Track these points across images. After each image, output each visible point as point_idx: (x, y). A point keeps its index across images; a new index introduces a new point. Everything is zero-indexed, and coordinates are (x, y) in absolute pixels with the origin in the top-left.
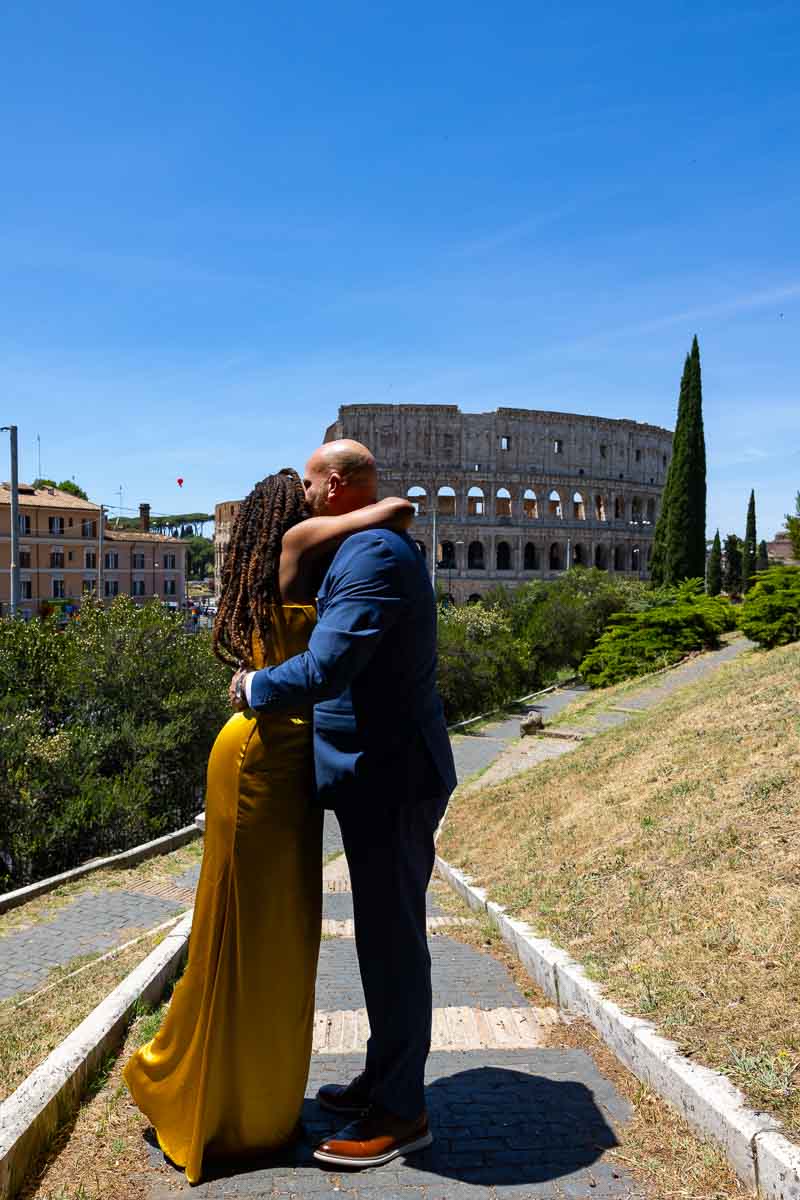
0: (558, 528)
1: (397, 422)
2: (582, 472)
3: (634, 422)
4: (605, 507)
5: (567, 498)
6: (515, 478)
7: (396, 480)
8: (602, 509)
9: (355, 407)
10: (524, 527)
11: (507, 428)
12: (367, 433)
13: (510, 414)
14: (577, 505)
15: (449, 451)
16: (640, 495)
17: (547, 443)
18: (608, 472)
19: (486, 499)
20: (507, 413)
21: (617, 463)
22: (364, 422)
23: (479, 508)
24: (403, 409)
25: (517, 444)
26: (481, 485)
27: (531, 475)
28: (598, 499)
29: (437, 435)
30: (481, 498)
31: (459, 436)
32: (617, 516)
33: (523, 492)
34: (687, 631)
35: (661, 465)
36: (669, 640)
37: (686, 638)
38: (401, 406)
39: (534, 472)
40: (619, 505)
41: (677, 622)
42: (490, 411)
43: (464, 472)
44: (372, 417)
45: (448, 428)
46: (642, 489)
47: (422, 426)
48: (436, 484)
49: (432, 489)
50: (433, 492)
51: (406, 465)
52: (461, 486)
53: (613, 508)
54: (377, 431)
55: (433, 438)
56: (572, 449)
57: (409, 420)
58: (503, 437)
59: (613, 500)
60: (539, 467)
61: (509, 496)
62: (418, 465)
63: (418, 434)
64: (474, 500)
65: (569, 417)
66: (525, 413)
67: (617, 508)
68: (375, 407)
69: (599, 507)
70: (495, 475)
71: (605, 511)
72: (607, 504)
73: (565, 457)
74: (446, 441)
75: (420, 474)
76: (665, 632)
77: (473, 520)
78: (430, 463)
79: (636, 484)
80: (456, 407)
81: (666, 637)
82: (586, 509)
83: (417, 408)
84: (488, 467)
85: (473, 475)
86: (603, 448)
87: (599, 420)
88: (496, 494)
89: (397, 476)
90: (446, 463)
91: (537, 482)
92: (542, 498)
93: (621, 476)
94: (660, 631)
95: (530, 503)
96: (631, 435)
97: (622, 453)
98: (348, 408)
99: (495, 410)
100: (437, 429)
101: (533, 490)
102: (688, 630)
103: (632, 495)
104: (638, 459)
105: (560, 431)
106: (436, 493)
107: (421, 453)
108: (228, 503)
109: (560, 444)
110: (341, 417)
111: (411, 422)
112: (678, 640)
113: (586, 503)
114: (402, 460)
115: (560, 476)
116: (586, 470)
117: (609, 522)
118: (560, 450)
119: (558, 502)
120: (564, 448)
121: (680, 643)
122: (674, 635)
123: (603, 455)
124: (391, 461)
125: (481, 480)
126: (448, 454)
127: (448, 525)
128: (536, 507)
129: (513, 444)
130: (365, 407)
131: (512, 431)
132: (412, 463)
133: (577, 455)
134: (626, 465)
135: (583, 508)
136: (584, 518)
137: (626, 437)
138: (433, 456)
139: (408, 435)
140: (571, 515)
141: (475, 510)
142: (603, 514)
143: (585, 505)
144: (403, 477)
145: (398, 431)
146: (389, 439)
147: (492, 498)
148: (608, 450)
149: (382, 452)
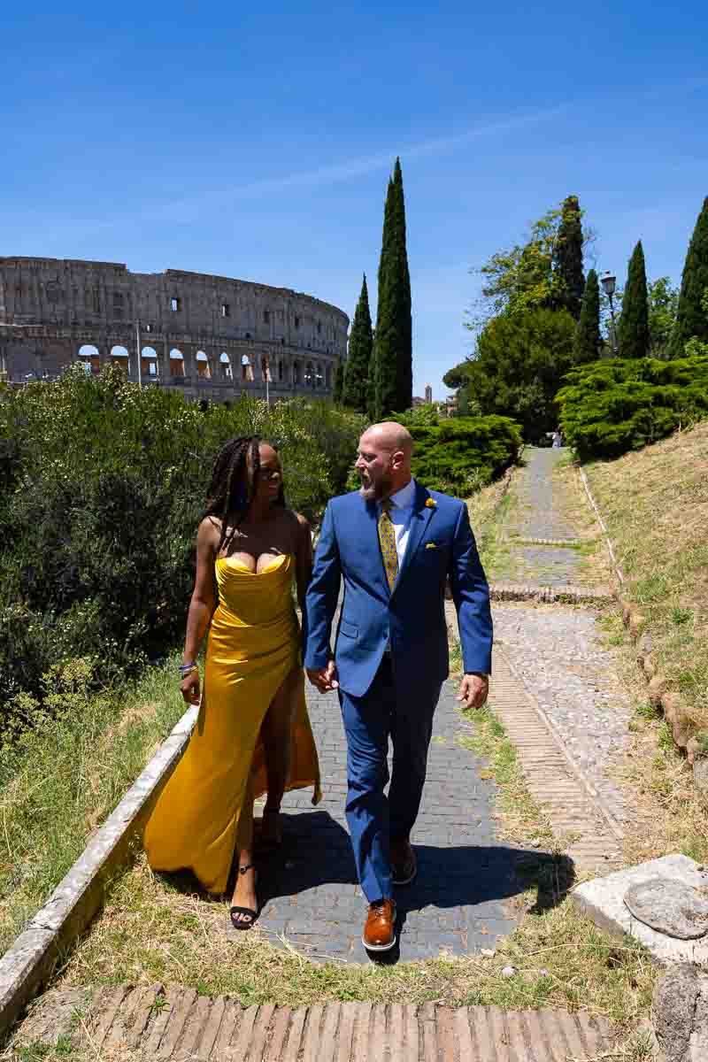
0: (228, 387)
1: (62, 278)
2: (248, 335)
3: (292, 291)
4: (270, 370)
5: (236, 360)
6: (187, 339)
7: (66, 338)
8: (267, 371)
10: (198, 386)
11: (176, 290)
12: (31, 289)
13: (178, 276)
14: (245, 367)
15: (119, 310)
16: (300, 359)
17: (215, 307)
18: (271, 336)
19: (159, 359)
20: (175, 275)
21: (280, 327)
22: (26, 276)
23: (153, 368)
24: (68, 265)
25: (187, 306)
26: (154, 345)
27: (202, 337)
28: (264, 361)
29: (105, 292)
30: (154, 358)
31: (129, 295)
32: (281, 377)
33: (195, 354)
35: (316, 331)
36: (477, 455)
38: (65, 261)
39: (204, 334)
40: (282, 368)
42: (159, 272)
43: (136, 332)
44: (34, 271)
45: (117, 287)
46: (301, 353)
47: (90, 284)
48: (109, 343)
49: (105, 348)
50: (106, 352)
51: (75, 323)
52: (133, 346)
53: (277, 369)
54: (41, 285)
55: (102, 296)
56: (238, 314)
57: (75, 277)
58: (173, 299)
59: (277, 362)
60: (209, 328)
61: (181, 357)
62: (88, 324)
63: (86, 292)
64: (146, 361)
65: (235, 282)
66: (193, 276)
67: (281, 370)
69: (265, 368)
70: (167, 336)
71: (270, 373)
72: (272, 365)
73: (232, 321)
74: (115, 299)
75: (91, 332)
77: (148, 380)
78: (101, 321)
79: (296, 348)
80: (124, 266)
82: (253, 370)
83: (84, 265)
84: (160, 328)
85: (145, 335)
86: (266, 314)
87: (262, 287)
88: (169, 355)
89: (66, 333)
90: (117, 322)
91: (208, 343)
92: (214, 359)
93: (283, 341)
94: (464, 444)
95: (202, 364)
96: (290, 303)
97: (283, 320)
99: (164, 272)
101: (204, 351)
103: (294, 358)
104: (296, 325)
105: (227, 296)
106: (109, 352)
107: (91, 310)
109: (227, 307)
111: (78, 279)
112: (487, 455)
114: (71, 318)
115: (229, 338)
116: (252, 334)
117: (274, 383)
118: (227, 314)
119: (227, 363)
120: (231, 312)
121: (490, 458)
123: (267, 321)
124: (59, 319)
125: (153, 340)
126: (119, 313)
128: (208, 367)
129: (182, 306)
130: (27, 260)
131: (181, 293)
132: (81, 320)
133: (244, 319)
134: (286, 331)
135: (250, 368)
136: (252, 379)
137: (286, 305)
138: (103, 315)
139: (76, 291)
140: (239, 375)
141: (149, 370)
142: (269, 376)
143: (253, 366)
144: (73, 334)
145: (63, 287)
146: (55, 296)
147: (166, 359)
148: (271, 316)
149: (49, 308)
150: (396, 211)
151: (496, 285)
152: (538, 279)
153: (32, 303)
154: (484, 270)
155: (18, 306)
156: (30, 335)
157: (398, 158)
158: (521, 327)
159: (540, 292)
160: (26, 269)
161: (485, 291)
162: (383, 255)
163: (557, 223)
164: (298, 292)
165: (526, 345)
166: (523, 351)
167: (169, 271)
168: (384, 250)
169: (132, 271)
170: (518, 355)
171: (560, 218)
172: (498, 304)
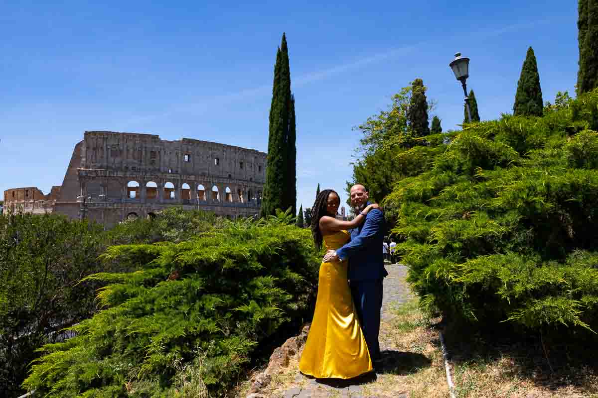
0: (216, 206)
1: (121, 143)
2: (230, 176)
3: (258, 151)
4: (243, 195)
5: (222, 190)
6: (192, 178)
7: (120, 177)
8: (241, 196)
9: (94, 133)
11: (188, 150)
12: (102, 149)
13: (189, 142)
14: (228, 194)
15: (153, 161)
16: (261, 189)
17: (210, 159)
18: (244, 177)
19: (176, 189)
20: (187, 142)
21: (249, 172)
23: (173, 194)
25: (193, 159)
26: (173, 181)
27: (202, 176)
28: (239, 191)
29: (146, 151)
30: (172, 189)
31: (159, 153)
32: (249, 200)
33: (197, 186)
34: (264, 284)
36: (221, 310)
37: (262, 301)
38: (123, 134)
39: (204, 175)
40: (250, 195)
41: (241, 260)
42: (178, 140)
43: (163, 173)
44: (105, 139)
45: (153, 148)
47: (137, 147)
48: (145, 180)
49: (143, 182)
50: (143, 185)
51: (127, 168)
52: (161, 181)
53: (247, 195)
54: (108, 147)
55: (143, 153)
56: (225, 164)
57: (129, 142)
58: (186, 155)
59: (247, 191)
60: (206, 172)
61: (189, 188)
62: (133, 169)
63: (134, 151)
64: (169, 190)
65: (223, 146)
66: (198, 142)
68: (108, 133)
69: (240, 195)
70: (181, 176)
71: (243, 197)
72: (244, 193)
73: (221, 168)
74: (151, 155)
75: (135, 173)
76: (210, 289)
77: (168, 201)
78: (142, 167)
79: (259, 183)
80: (158, 136)
81: (212, 302)
82: (232, 196)
83: (134, 136)
84: (177, 171)
85: (168, 175)
86: (241, 163)
87: (240, 149)
88: (181, 187)
89: (120, 174)
90: (151, 167)
91: (205, 180)
92: (208, 189)
93: (251, 179)
94: (197, 284)
95: (201, 192)
96: (256, 158)
97: (251, 167)
98: (90, 133)
99: (181, 140)
100: (146, 148)
101: (203, 185)
102: (270, 279)
103: (257, 189)
104: (260, 170)
105: (218, 153)
106: (145, 185)
107: (136, 161)
108: (11, 189)
109: (218, 160)
110: (86, 138)
111: (131, 144)
112: (243, 309)
113: (233, 192)
114: (124, 165)
115: (218, 177)
116: (233, 175)
117: (245, 203)
118: (218, 163)
119: (217, 192)
120: (220, 162)
121: (248, 315)
122: (235, 293)
123: (241, 167)
124: (117, 166)
125: (173, 178)
126: (153, 163)
127: (152, 204)
128: (204, 194)
129: (191, 159)
130: (101, 133)
131: (190, 152)
132: (130, 167)
133: (227, 167)
134: (253, 173)
135: (231, 196)
136: (232, 201)
137: (253, 159)
138: (143, 163)
139: (128, 150)
140: (224, 200)
141: (170, 196)
142: (242, 199)
143: (232, 194)
144: (125, 175)
145: (121, 148)
146: (116, 153)
147: (179, 189)
148: (244, 165)
149: (112, 159)
150: (283, 70)
151: (369, 136)
152: (397, 131)
153: (102, 157)
154: (361, 128)
155: (94, 158)
156: (99, 175)
157: (284, 33)
158: (385, 160)
159: (399, 139)
160: (101, 138)
161: (361, 141)
162: (273, 103)
163: (410, 95)
164: (261, 152)
165: (389, 173)
166: (386, 177)
167: (184, 139)
168: (274, 98)
169: (162, 139)
170: (383, 180)
171: (411, 91)
172: (371, 150)
